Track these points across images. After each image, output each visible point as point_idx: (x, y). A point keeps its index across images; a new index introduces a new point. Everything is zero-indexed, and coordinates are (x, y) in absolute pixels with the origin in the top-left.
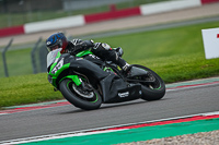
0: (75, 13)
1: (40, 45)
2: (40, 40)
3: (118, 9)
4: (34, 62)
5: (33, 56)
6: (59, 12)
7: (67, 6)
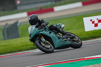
0: (23, 11)
1: (7, 26)
2: (7, 24)
3: (43, 9)
4: (4, 35)
5: (3, 32)
6: (15, 11)
7: (19, 8)
